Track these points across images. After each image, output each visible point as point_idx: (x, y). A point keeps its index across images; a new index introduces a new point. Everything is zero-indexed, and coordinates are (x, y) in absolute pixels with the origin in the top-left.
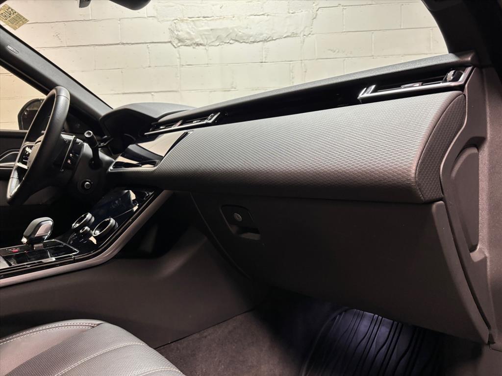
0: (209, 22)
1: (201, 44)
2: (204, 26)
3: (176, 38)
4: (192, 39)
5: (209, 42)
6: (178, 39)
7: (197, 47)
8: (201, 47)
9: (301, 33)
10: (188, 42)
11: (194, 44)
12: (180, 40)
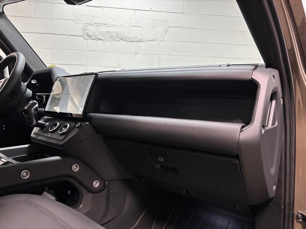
0: (107, 27)
1: (101, 39)
2: (103, 29)
3: (86, 34)
4: (96, 36)
5: (106, 38)
6: (87, 35)
7: (99, 41)
8: (101, 41)
9: (158, 39)
10: (93, 37)
11: (97, 39)
12: (89, 36)
